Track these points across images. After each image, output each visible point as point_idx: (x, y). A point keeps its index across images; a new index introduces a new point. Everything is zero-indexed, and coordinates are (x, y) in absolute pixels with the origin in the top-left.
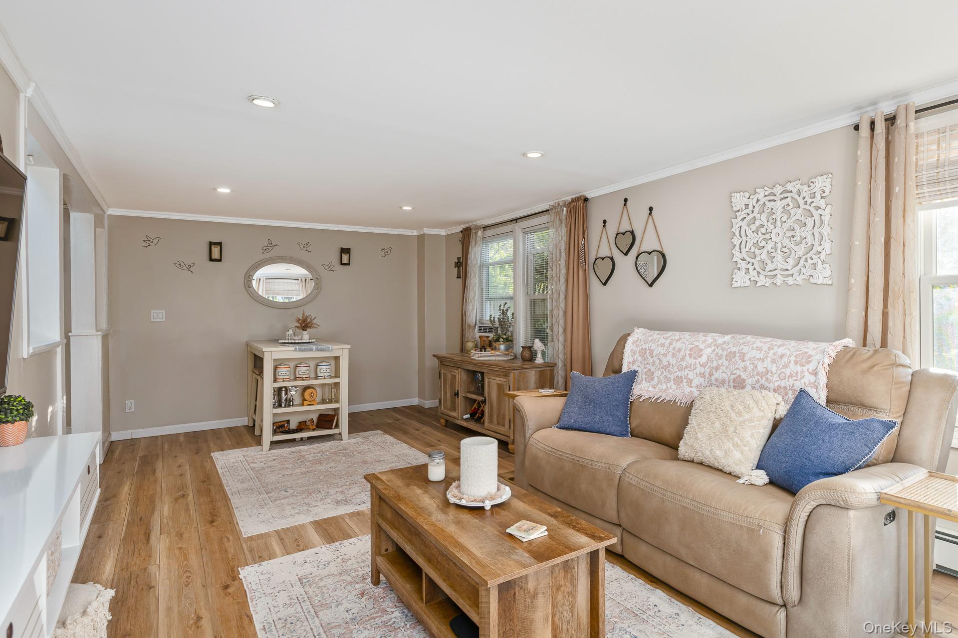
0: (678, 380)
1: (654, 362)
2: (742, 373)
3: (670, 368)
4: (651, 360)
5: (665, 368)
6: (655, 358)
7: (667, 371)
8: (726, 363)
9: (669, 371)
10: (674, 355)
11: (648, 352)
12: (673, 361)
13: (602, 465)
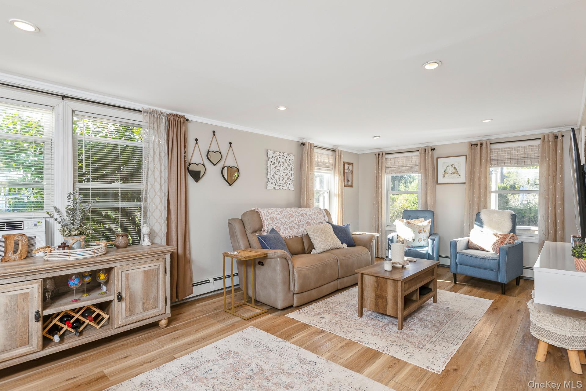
0: (291, 228)
1: (279, 222)
2: (308, 220)
3: (286, 224)
4: (277, 222)
5: (284, 224)
6: (279, 220)
7: (285, 225)
8: (302, 218)
9: (286, 225)
10: (286, 218)
11: (274, 218)
12: (286, 220)
13: (332, 260)
